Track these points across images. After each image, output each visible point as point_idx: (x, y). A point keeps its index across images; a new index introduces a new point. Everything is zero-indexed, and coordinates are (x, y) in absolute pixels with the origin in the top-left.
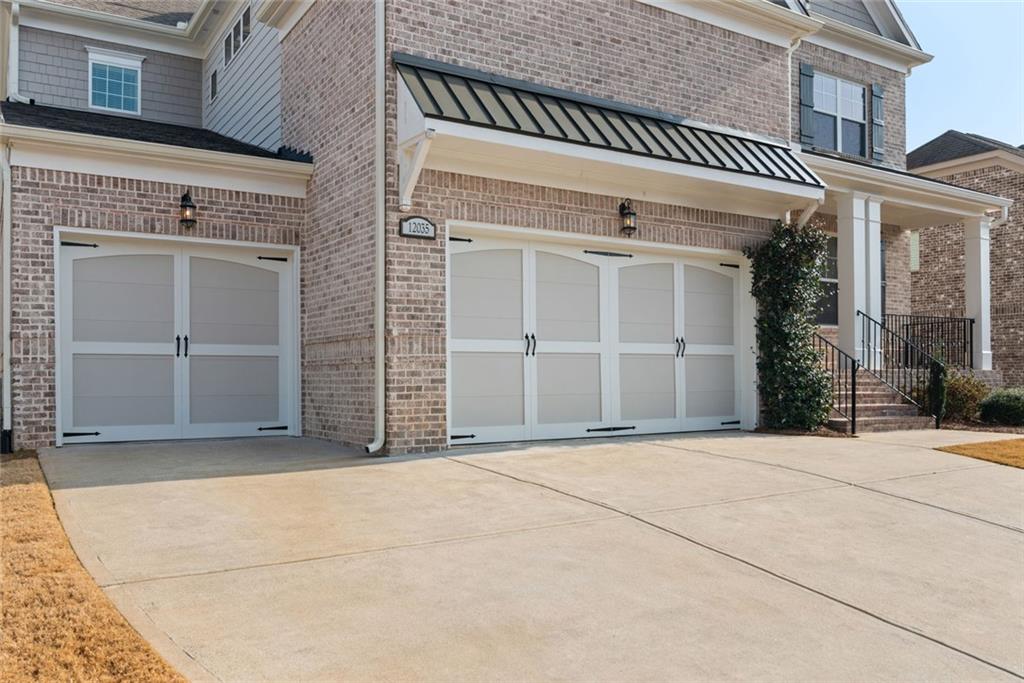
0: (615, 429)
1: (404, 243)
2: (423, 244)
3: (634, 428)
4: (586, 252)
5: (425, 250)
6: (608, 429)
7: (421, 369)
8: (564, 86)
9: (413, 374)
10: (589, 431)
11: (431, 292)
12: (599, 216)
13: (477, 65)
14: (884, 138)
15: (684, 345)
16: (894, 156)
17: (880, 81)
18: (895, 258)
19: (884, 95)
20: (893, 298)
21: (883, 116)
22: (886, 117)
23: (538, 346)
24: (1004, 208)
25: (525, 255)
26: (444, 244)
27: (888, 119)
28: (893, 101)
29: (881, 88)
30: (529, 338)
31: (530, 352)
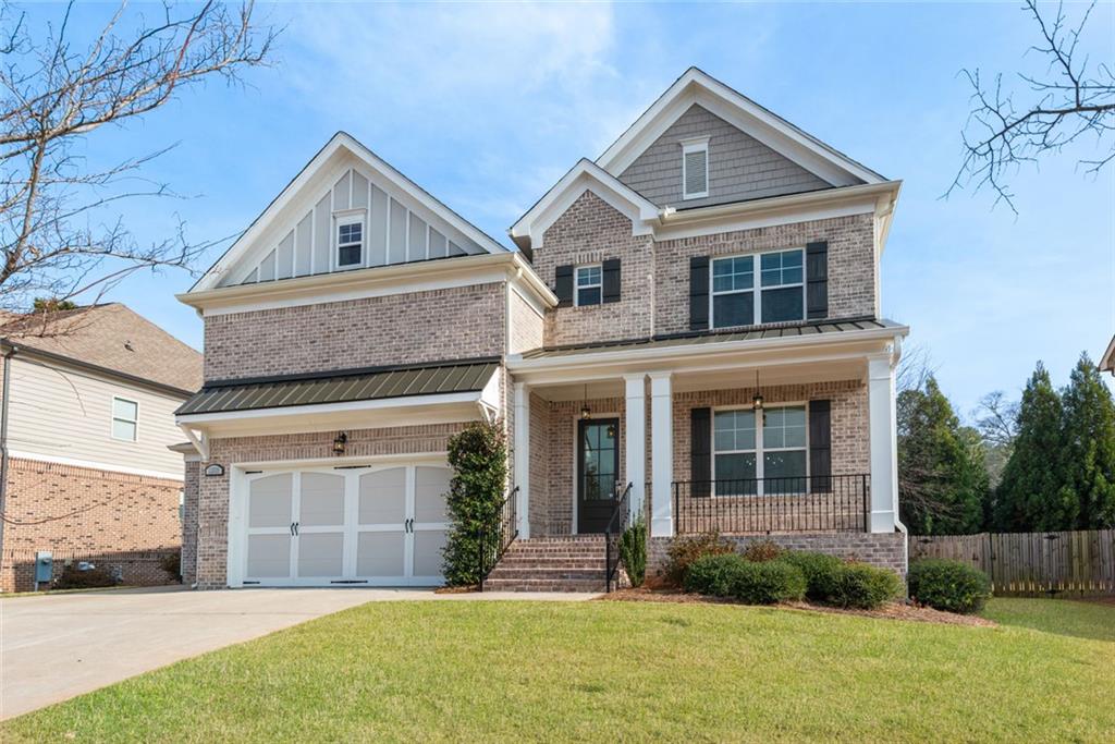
0: (352, 582)
1: (209, 479)
2: (218, 478)
3: (367, 582)
4: (336, 468)
5: (218, 481)
6: (347, 582)
7: (215, 545)
8: (303, 371)
9: (210, 547)
10: (332, 583)
11: (221, 504)
12: (325, 446)
13: (250, 375)
14: (831, 292)
15: (413, 524)
16: (850, 307)
17: (823, 235)
18: (852, 415)
19: (832, 247)
20: (850, 459)
21: (829, 270)
22: (835, 269)
23: (301, 530)
24: (896, 338)
25: (294, 476)
26: (229, 477)
27: (840, 270)
28: (848, 249)
29: (826, 243)
30: (295, 525)
31: (295, 533)
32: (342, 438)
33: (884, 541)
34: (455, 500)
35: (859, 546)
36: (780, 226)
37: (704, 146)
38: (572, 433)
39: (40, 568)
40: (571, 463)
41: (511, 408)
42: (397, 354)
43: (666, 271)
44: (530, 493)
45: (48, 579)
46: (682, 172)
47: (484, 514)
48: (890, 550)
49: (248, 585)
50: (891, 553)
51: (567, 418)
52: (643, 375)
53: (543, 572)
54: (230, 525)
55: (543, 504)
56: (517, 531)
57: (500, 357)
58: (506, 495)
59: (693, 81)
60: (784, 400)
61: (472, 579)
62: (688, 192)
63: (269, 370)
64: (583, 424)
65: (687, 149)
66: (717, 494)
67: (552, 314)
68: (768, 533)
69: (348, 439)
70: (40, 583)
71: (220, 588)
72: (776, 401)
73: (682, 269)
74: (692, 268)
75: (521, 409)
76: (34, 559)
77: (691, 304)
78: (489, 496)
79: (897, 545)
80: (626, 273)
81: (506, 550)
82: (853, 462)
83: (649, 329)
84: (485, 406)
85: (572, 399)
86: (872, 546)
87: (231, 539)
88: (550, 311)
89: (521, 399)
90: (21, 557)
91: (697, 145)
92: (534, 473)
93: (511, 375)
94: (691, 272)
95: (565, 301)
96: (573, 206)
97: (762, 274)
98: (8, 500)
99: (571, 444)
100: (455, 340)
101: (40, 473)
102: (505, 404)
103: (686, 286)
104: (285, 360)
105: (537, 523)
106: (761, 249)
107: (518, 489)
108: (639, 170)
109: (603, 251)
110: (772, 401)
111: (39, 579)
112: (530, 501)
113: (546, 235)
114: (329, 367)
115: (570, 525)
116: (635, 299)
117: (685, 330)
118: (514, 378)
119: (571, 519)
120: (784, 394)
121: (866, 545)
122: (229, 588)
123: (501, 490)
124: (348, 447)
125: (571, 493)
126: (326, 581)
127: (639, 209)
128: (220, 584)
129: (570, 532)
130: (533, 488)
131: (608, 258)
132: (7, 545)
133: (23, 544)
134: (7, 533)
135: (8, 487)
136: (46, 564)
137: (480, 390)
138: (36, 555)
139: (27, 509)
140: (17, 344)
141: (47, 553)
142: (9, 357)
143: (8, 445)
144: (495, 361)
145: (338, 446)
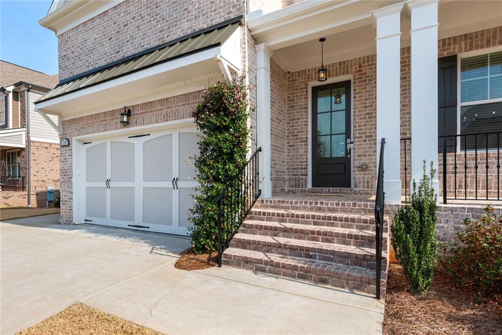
0: (140, 227)
1: (63, 149)
3: (148, 228)
4: (129, 137)
5: (67, 150)
6: (137, 226)
7: (67, 194)
10: (129, 225)
11: (68, 166)
15: (178, 182)
23: (112, 184)
25: (107, 144)
26: (72, 146)
30: (108, 181)
31: (108, 187)
32: (128, 112)
34: (201, 163)
38: (307, 98)
39: (48, 194)
40: (306, 125)
41: (253, 70)
42: (161, 35)
44: (272, 153)
45: (52, 199)
47: (227, 176)
49: (87, 222)
51: (303, 86)
53: (285, 247)
54: (73, 180)
55: (283, 162)
56: (260, 191)
57: (241, 17)
58: (248, 156)
61: (214, 246)
63: (88, 66)
64: (316, 91)
69: (132, 113)
70: (49, 202)
75: (263, 71)
76: (46, 190)
78: (231, 158)
81: (249, 212)
84: (225, 64)
85: (307, 68)
87: (74, 190)
89: (263, 62)
90: (39, 189)
92: (275, 135)
93: (252, 36)
98: (32, 162)
99: (307, 108)
100: (203, 10)
101: (47, 148)
102: (247, 64)
104: (96, 57)
105: (279, 179)
107: (260, 150)
111: (48, 200)
112: (272, 160)
114: (120, 56)
115: (306, 180)
118: (255, 40)
119: (307, 175)
122: (74, 224)
123: (243, 151)
124: (133, 120)
125: (306, 152)
126: (125, 224)
128: (69, 223)
129: (306, 186)
130: (275, 148)
132: (33, 184)
133: (40, 183)
134: (32, 178)
135: (32, 156)
136: (50, 192)
137: (218, 44)
138: (47, 188)
139: (41, 166)
140: (31, 84)
141: (51, 187)
142: (28, 91)
143: (30, 135)
144: (237, 21)
145: (125, 119)
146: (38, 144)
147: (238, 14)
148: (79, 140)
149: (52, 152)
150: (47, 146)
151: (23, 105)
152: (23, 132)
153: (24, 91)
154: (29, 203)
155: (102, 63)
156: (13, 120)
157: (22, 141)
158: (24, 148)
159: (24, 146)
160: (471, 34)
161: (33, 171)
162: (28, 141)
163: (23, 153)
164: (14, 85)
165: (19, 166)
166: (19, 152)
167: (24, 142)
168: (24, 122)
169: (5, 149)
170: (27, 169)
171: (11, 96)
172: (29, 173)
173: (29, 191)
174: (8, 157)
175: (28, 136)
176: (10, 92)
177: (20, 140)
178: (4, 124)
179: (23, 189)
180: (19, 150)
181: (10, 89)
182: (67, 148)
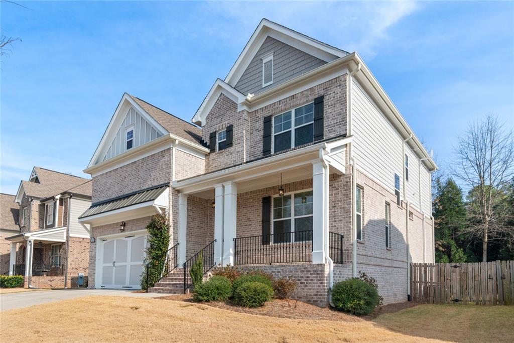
0: (128, 287)
1: (91, 244)
3: (132, 287)
4: (125, 237)
7: (93, 271)
9: (91, 272)
10: (123, 287)
11: (94, 254)
13: (102, 200)
14: (325, 124)
16: (335, 131)
17: (322, 92)
18: (335, 194)
19: (326, 98)
20: (334, 220)
21: (325, 112)
22: (328, 110)
23: (116, 264)
24: (320, 150)
25: (115, 241)
26: (97, 243)
27: (330, 111)
28: (334, 97)
29: (323, 96)
30: (114, 262)
31: (114, 266)
32: (124, 224)
33: (315, 269)
35: (303, 271)
36: (302, 92)
37: (271, 58)
39: (79, 279)
41: (175, 206)
43: (254, 127)
45: (82, 284)
46: (262, 74)
48: (318, 274)
49: (103, 288)
50: (318, 276)
52: (220, 184)
53: (171, 284)
54: (96, 262)
56: (178, 264)
57: (169, 183)
59: (264, 26)
60: (303, 189)
62: (265, 83)
65: (264, 61)
66: (275, 242)
67: (208, 157)
68: (271, 264)
69: (126, 225)
71: (93, 289)
72: (299, 189)
73: (260, 125)
74: (264, 123)
76: (78, 276)
77: (264, 142)
79: (321, 271)
80: (235, 131)
81: (168, 273)
82: (336, 221)
83: (243, 158)
84: (157, 207)
86: (310, 271)
87: (96, 268)
88: (208, 155)
90: (74, 275)
91: (269, 58)
93: (175, 190)
94: (264, 125)
95: (213, 150)
96: (216, 102)
97: (295, 119)
98: (69, 253)
100: (156, 177)
101: (80, 242)
102: (171, 204)
103: (262, 133)
104: (111, 193)
106: (294, 106)
107: (178, 243)
108: (246, 77)
109: (226, 122)
110: (297, 190)
111: (79, 284)
113: (207, 118)
114: (122, 194)
116: (238, 144)
117: (261, 156)
118: (177, 192)
120: (303, 185)
121: (307, 271)
122: (95, 289)
124: (126, 228)
126: (121, 286)
127: (238, 98)
128: (93, 288)
131: (228, 125)
132: (69, 270)
133: (75, 270)
134: (69, 266)
135: (70, 248)
136: (81, 278)
137: (154, 200)
138: (78, 274)
139: (75, 256)
140: (72, 193)
141: (82, 274)
142: (70, 198)
143: (70, 232)
144: (167, 185)
145: (122, 228)
146: (74, 239)
147: (168, 181)
148: (100, 239)
149: (83, 245)
150: (81, 240)
151: (66, 209)
152: (64, 230)
153: (67, 198)
154: (65, 286)
155: (114, 196)
156: (58, 221)
157: (63, 237)
158: (64, 243)
159: (64, 241)
160: (275, 187)
161: (69, 260)
162: (68, 237)
163: (64, 246)
164: (61, 194)
165: (60, 256)
166: (59, 246)
167: (65, 238)
168: (66, 222)
169: (50, 243)
170: (66, 258)
171: (58, 202)
172: (67, 261)
173: (66, 277)
174: (52, 250)
175: (68, 233)
176: (57, 199)
177: (62, 236)
178: (52, 223)
179: (62, 274)
180: (61, 244)
181: (58, 197)
182: (94, 244)
